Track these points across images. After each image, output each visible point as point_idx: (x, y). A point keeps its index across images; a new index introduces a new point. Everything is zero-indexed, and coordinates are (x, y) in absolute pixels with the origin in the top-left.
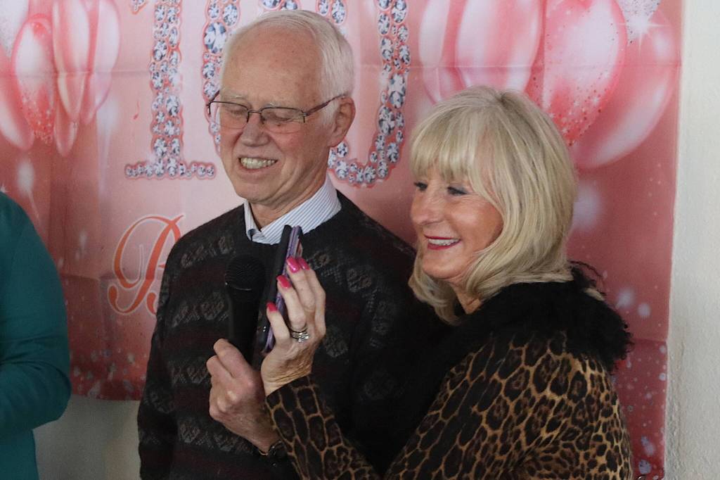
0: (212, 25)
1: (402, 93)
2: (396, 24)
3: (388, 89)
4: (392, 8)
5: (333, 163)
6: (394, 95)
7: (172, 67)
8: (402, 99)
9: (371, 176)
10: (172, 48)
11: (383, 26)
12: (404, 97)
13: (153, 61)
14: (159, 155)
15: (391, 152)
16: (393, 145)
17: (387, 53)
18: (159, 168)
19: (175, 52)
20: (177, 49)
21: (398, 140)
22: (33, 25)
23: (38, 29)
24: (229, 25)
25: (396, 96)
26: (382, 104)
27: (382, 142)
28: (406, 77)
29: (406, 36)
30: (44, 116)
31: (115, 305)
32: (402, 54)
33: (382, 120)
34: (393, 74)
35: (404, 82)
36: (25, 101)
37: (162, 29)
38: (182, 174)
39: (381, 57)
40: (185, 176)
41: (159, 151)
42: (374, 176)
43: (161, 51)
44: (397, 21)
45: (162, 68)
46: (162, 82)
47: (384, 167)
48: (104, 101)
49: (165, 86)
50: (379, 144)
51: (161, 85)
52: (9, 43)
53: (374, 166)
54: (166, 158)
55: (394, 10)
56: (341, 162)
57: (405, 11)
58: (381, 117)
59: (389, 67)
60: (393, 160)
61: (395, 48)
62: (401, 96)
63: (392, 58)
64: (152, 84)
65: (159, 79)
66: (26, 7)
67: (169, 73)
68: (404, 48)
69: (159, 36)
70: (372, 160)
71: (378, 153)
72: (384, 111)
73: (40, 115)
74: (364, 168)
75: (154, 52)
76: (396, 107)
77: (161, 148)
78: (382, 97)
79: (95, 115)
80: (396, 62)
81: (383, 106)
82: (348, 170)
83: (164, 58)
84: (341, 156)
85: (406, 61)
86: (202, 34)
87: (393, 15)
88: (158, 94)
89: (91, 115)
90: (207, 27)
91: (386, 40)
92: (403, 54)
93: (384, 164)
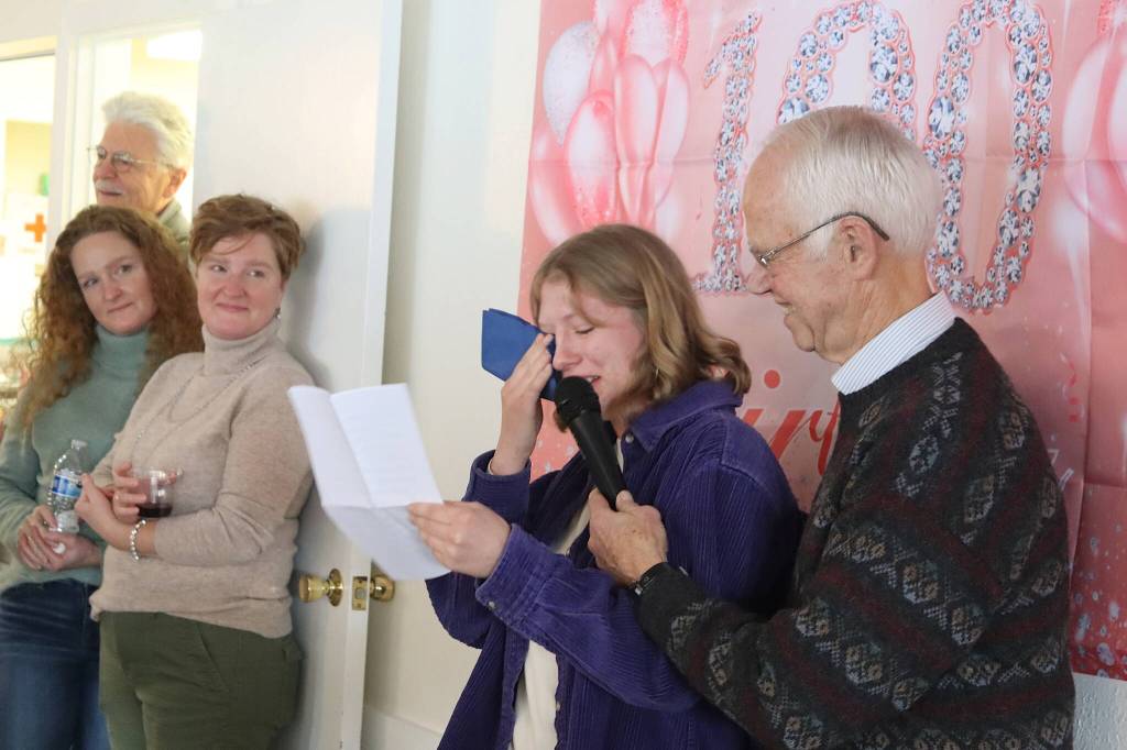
0: (790, 101)
1: (1035, 193)
2: (1037, 103)
3: (1017, 187)
4: (1033, 82)
5: (946, 283)
6: (1023, 196)
7: (737, 154)
8: (1034, 200)
9: (988, 299)
10: (739, 129)
11: (1020, 105)
12: (1037, 199)
13: (718, 146)
14: (719, 265)
15: (1013, 268)
16: (1015, 260)
17: (1021, 141)
18: (717, 284)
19: (742, 135)
20: (744, 131)
21: (1022, 253)
22: (594, 104)
23: (600, 109)
24: (814, 100)
25: (1026, 197)
26: (1006, 207)
27: (1001, 255)
28: (1042, 173)
29: (1048, 119)
33: (1004, 227)
34: (1027, 166)
35: (1039, 178)
36: (579, 198)
37: (732, 107)
38: (736, 289)
39: (1013, 146)
40: (739, 291)
41: (719, 260)
42: (991, 300)
43: (729, 134)
44: (1037, 100)
45: (727, 154)
46: (726, 172)
47: (1002, 288)
48: (664, 198)
49: (730, 177)
50: (998, 259)
51: (725, 176)
52: (563, 127)
53: (991, 286)
54: (724, 269)
55: (1035, 86)
56: (955, 282)
57: (1048, 86)
58: (1003, 223)
59: (1022, 159)
60: (1014, 279)
61: (1033, 134)
62: (1034, 196)
63: (1027, 147)
64: (716, 176)
65: (724, 169)
66: (587, 83)
67: (733, 161)
68: (1044, 134)
69: (728, 115)
70: (989, 279)
71: (996, 270)
72: (1008, 215)
74: (981, 288)
75: (721, 136)
76: (1024, 210)
77: (722, 257)
78: (1008, 197)
79: (654, 216)
80: (1031, 153)
81: (1007, 210)
82: (963, 291)
83: (730, 143)
84: (956, 273)
85: (1044, 151)
86: (775, 112)
87: (1034, 92)
88: (721, 188)
89: (650, 215)
90: (784, 102)
91: (1021, 125)
92: (1041, 142)
93: (1003, 284)
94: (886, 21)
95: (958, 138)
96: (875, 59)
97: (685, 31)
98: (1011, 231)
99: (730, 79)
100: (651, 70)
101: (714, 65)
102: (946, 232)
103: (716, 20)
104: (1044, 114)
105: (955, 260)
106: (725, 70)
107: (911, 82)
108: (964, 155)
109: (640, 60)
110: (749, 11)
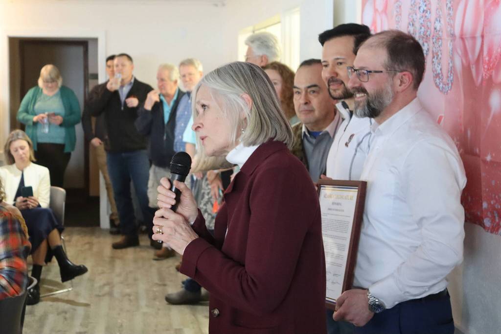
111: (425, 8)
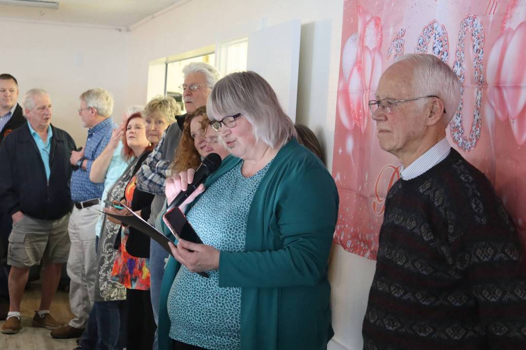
1: (481, 100)
3: (476, 98)
4: (478, 53)
5: (457, 139)
6: (478, 102)
8: (480, 104)
11: (475, 63)
15: (477, 133)
16: (478, 129)
17: (477, 78)
21: (480, 126)
22: (357, 66)
23: (359, 69)
27: (474, 127)
28: (482, 92)
29: (482, 69)
30: (359, 113)
31: (374, 209)
32: (481, 78)
33: (475, 115)
34: (478, 89)
35: (481, 94)
36: (352, 105)
39: (475, 80)
42: (471, 146)
44: (479, 61)
47: (475, 141)
50: (474, 129)
53: (471, 140)
55: (479, 55)
56: (460, 138)
57: (483, 55)
58: (475, 113)
59: (478, 86)
60: (478, 137)
61: (479, 75)
62: (480, 102)
63: (478, 81)
66: (355, 58)
68: (482, 75)
70: (471, 137)
71: (473, 133)
72: (476, 110)
73: (357, 113)
74: (468, 141)
76: (479, 108)
78: (475, 102)
80: (479, 83)
81: (475, 108)
82: (463, 142)
84: (460, 135)
85: (483, 82)
87: (478, 57)
91: (476, 71)
93: (475, 139)
94: (439, 29)
95: (462, 77)
96: (435, 45)
97: (382, 35)
98: (477, 117)
99: (396, 56)
100: (370, 52)
101: (390, 50)
102: (458, 117)
103: (391, 31)
104: (481, 67)
105: (460, 129)
106: (394, 52)
107: (447, 55)
108: (464, 85)
109: (367, 48)
110: (401, 28)
111: (441, 49)
